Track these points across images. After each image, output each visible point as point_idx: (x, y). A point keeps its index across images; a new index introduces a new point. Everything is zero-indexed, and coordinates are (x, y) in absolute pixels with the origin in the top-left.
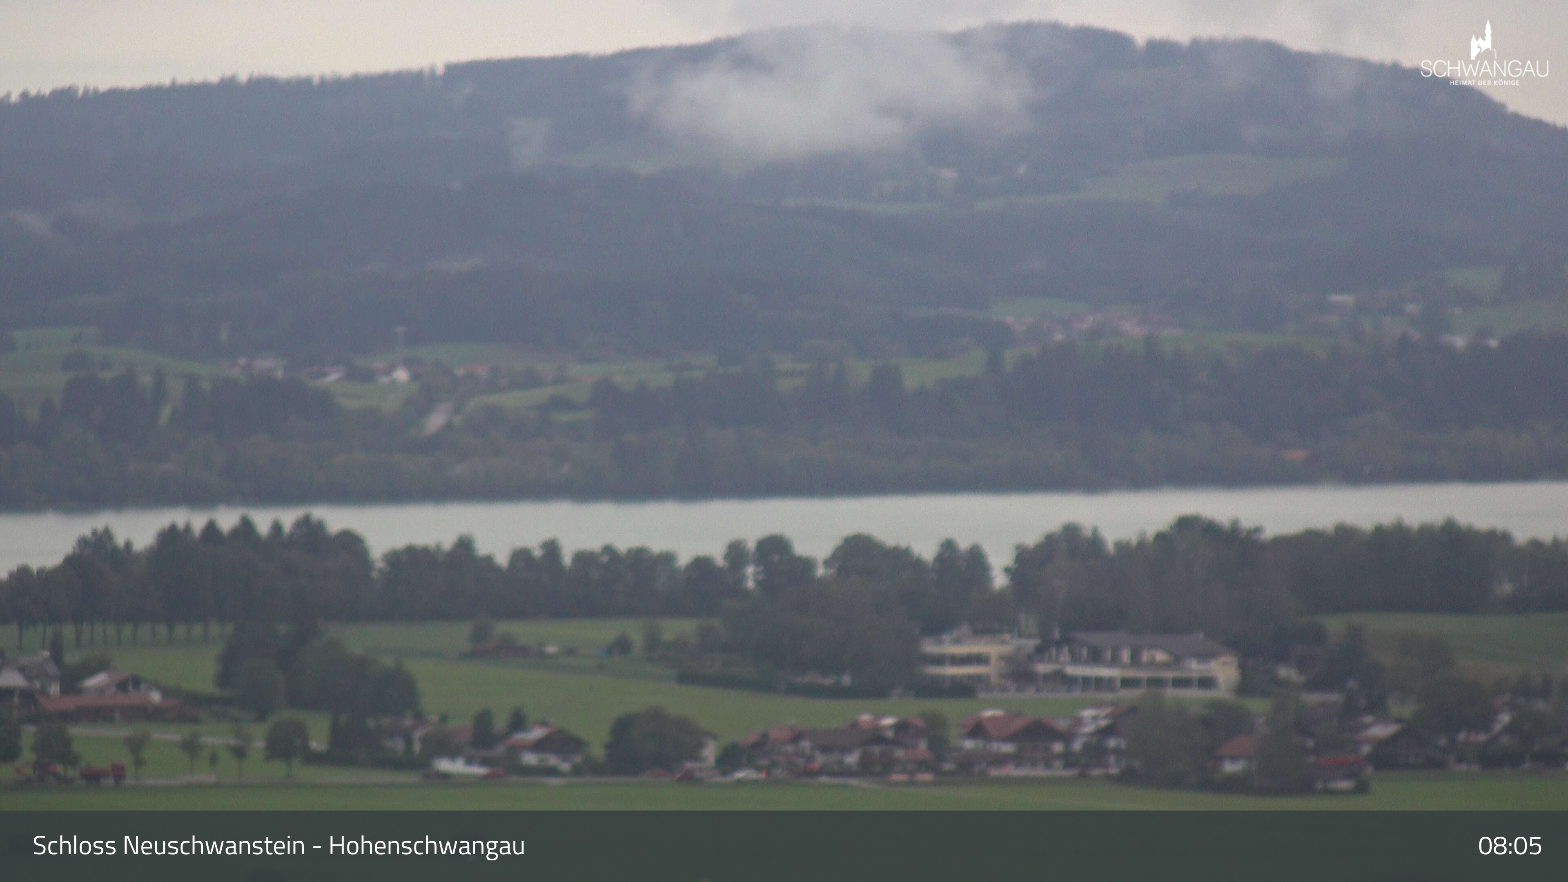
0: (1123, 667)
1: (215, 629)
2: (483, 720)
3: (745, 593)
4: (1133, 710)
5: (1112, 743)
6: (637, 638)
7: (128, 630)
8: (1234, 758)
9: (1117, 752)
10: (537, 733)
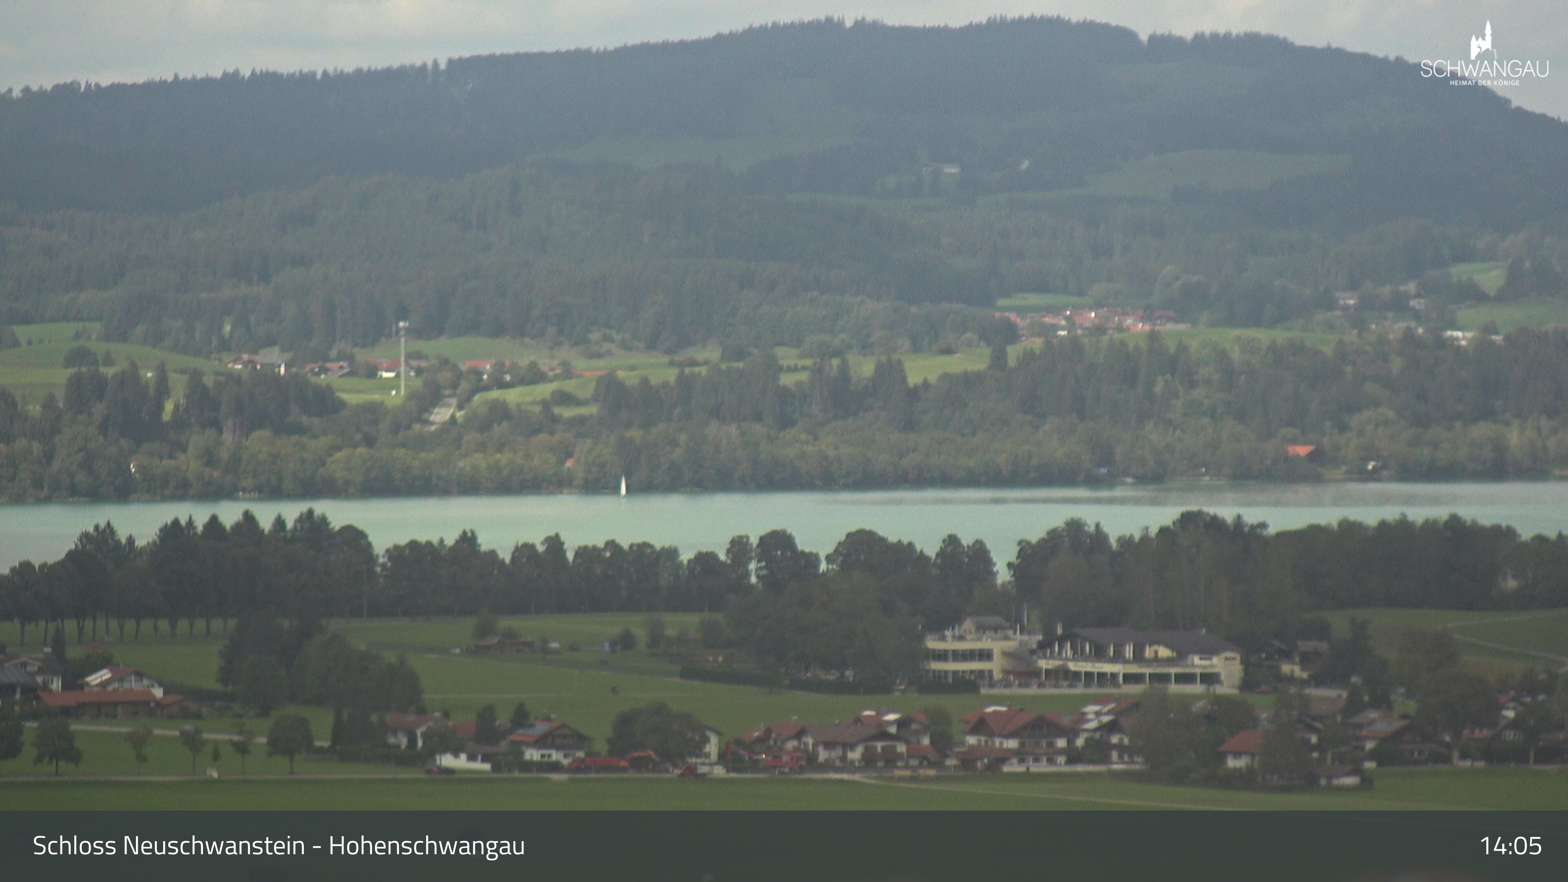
0: (1126, 662)
1: (217, 624)
2: (487, 714)
3: (751, 587)
4: (1135, 705)
5: (1115, 739)
6: (640, 633)
7: (130, 625)
8: (1237, 754)
9: (1120, 747)
10: (541, 728)
